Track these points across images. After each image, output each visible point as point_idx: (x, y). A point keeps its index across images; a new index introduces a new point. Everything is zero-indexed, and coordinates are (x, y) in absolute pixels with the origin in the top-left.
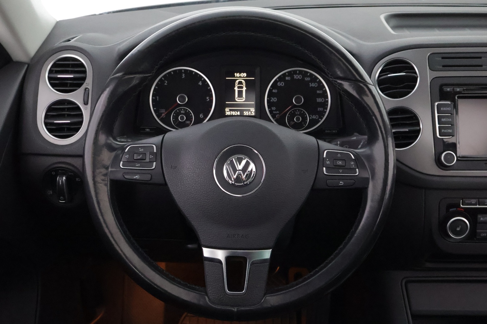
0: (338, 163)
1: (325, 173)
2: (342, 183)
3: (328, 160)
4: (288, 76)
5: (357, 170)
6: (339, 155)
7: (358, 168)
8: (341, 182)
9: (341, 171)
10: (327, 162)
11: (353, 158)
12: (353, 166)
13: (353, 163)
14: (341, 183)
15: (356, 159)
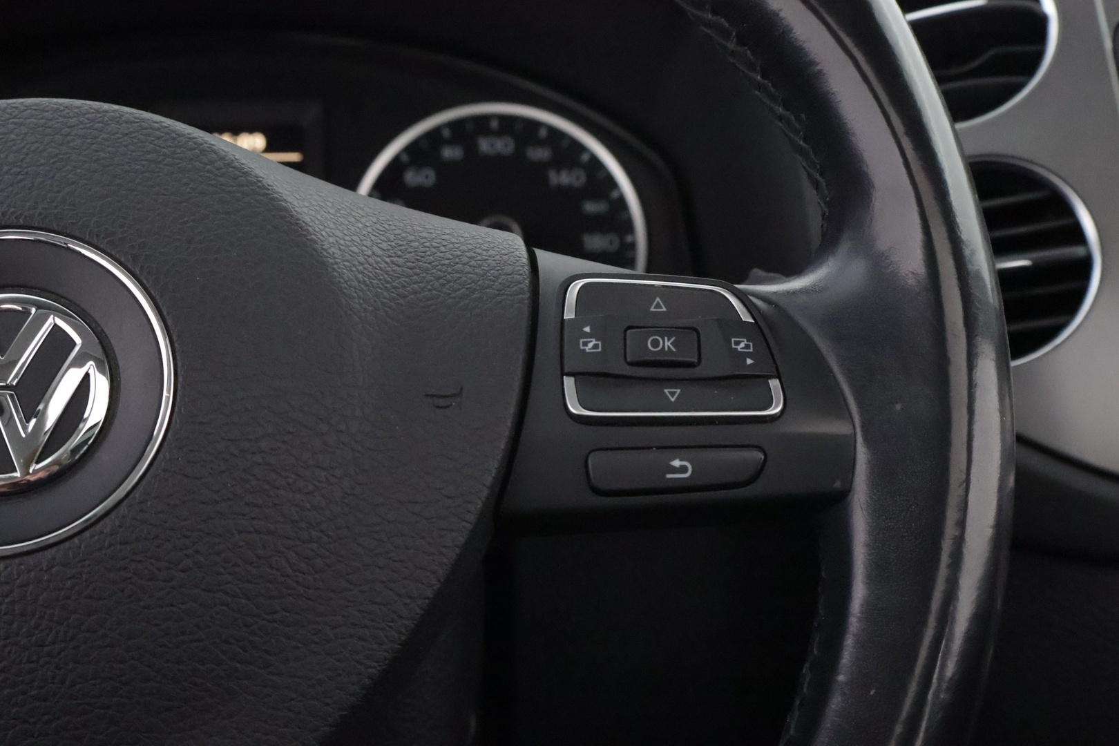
0: (656, 343)
1: (575, 409)
2: (683, 469)
3: (587, 329)
4: (451, 142)
5: (774, 384)
6: (658, 306)
7: (779, 377)
8: (676, 463)
9: (672, 394)
10: (585, 344)
11: (746, 318)
12: (749, 361)
13: (747, 347)
14: (681, 467)
15: (762, 324)
